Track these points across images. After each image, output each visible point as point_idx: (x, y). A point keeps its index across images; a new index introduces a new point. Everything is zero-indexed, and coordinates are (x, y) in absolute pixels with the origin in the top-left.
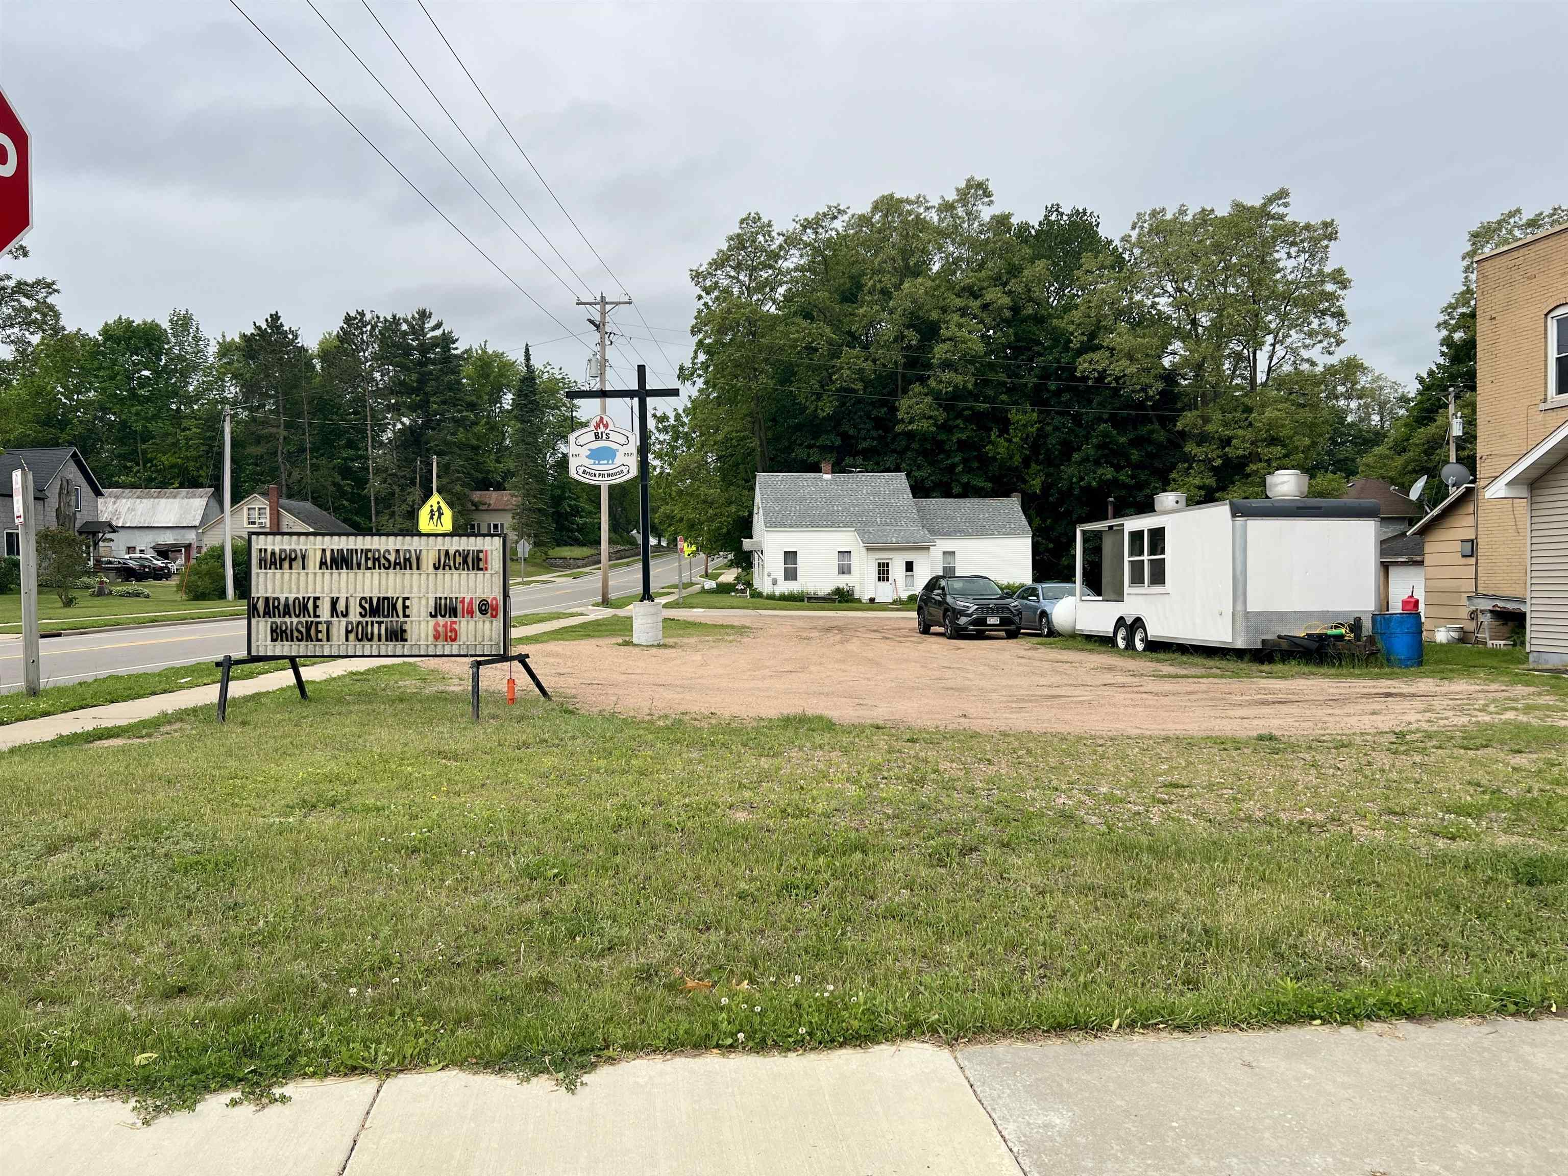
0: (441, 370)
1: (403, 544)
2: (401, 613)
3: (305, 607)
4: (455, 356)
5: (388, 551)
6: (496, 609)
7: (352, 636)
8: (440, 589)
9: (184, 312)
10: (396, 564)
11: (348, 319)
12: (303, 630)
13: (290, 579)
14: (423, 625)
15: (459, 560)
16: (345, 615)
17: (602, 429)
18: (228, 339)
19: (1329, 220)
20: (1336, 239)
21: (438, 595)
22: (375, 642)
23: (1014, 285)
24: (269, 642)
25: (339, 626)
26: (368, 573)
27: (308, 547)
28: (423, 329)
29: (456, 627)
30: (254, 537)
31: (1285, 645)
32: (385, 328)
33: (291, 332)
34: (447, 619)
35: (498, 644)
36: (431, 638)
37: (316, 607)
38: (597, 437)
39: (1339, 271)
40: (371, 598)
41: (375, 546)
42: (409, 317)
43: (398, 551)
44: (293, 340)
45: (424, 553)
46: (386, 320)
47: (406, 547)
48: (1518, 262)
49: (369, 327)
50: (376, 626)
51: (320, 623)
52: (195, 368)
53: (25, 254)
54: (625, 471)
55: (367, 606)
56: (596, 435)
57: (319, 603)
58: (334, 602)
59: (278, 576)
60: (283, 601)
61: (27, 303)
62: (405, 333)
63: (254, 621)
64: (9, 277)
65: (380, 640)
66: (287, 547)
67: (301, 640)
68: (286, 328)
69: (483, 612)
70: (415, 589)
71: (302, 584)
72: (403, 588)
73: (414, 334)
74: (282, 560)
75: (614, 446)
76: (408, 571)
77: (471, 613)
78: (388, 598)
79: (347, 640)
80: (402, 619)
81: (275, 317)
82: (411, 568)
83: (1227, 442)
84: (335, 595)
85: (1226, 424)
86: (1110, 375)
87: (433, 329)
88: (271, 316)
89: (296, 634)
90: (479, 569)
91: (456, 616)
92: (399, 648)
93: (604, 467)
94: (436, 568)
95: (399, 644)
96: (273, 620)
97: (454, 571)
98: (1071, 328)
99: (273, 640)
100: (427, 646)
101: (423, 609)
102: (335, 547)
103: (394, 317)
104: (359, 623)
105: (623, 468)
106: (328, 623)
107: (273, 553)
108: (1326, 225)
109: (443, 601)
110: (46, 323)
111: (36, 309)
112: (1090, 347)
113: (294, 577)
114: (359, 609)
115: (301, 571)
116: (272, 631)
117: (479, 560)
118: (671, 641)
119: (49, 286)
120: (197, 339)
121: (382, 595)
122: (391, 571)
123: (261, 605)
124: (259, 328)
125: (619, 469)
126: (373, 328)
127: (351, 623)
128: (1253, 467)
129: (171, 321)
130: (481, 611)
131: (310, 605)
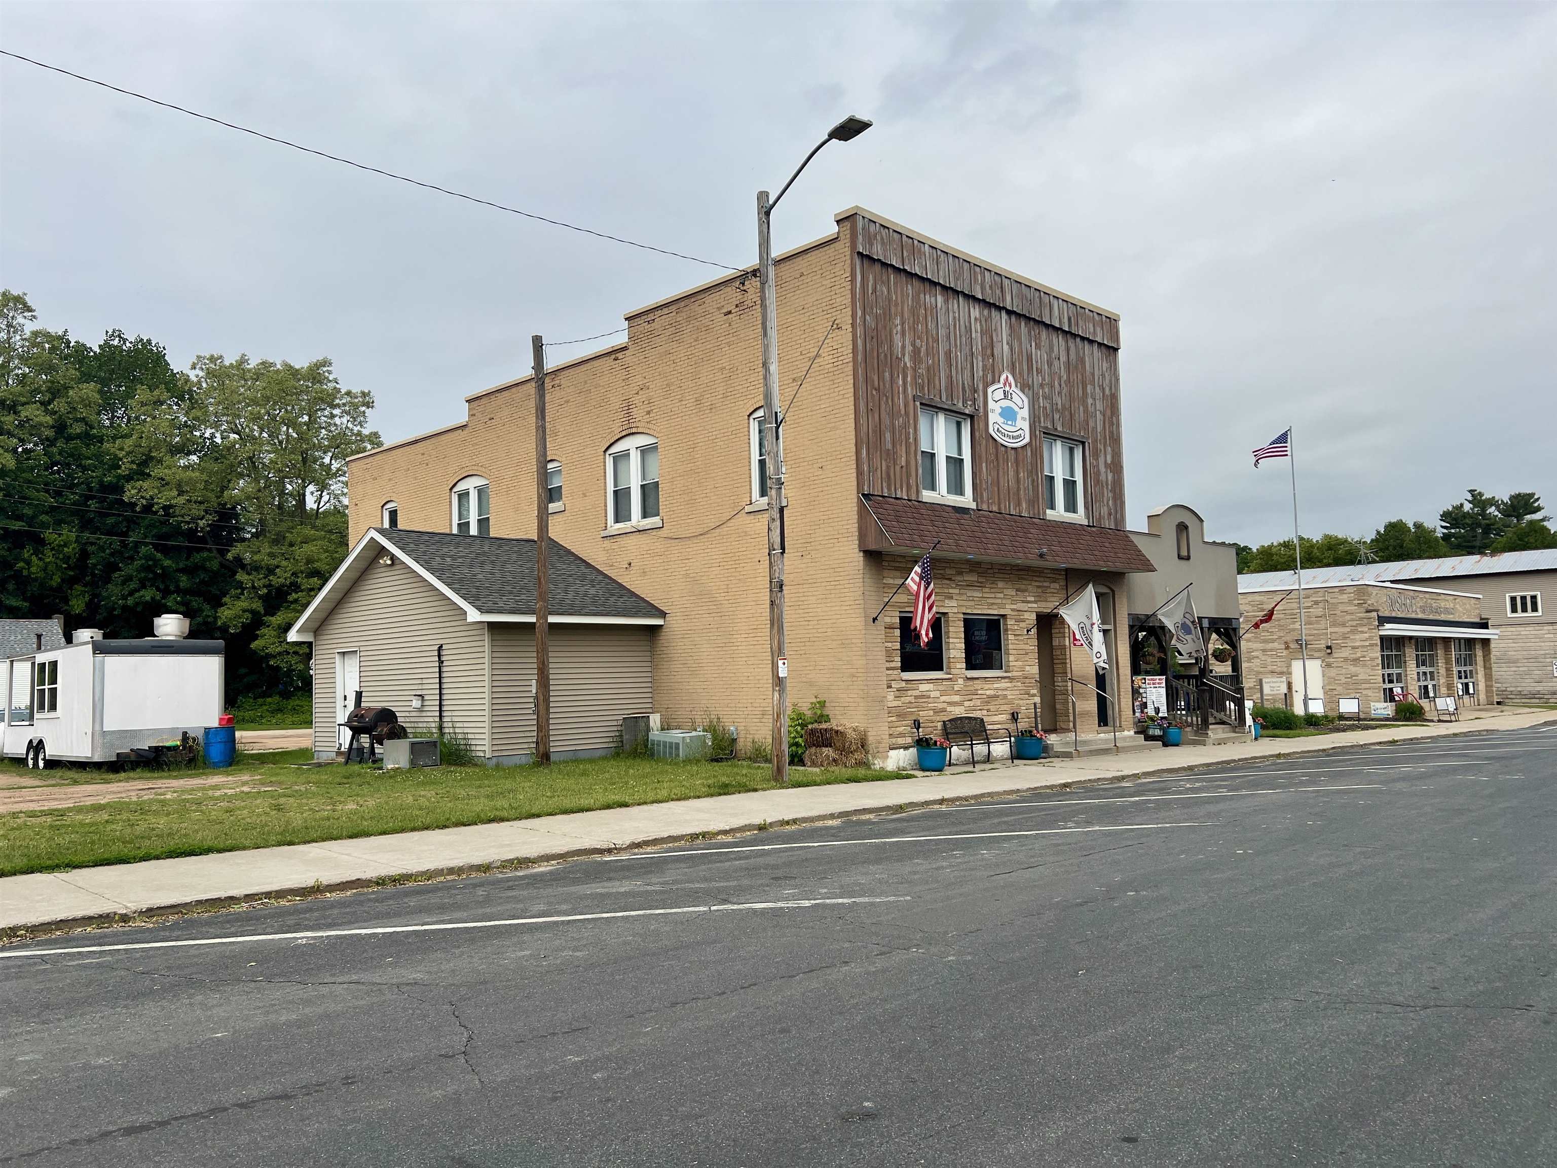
19: (367, 391)
20: (372, 407)
23: (59, 405)
31: (133, 758)
39: (376, 435)
48: (368, 466)
83: (271, 571)
85: (272, 555)
86: (157, 504)
98: (121, 454)
108: (364, 394)
112: (142, 475)
128: (295, 596)
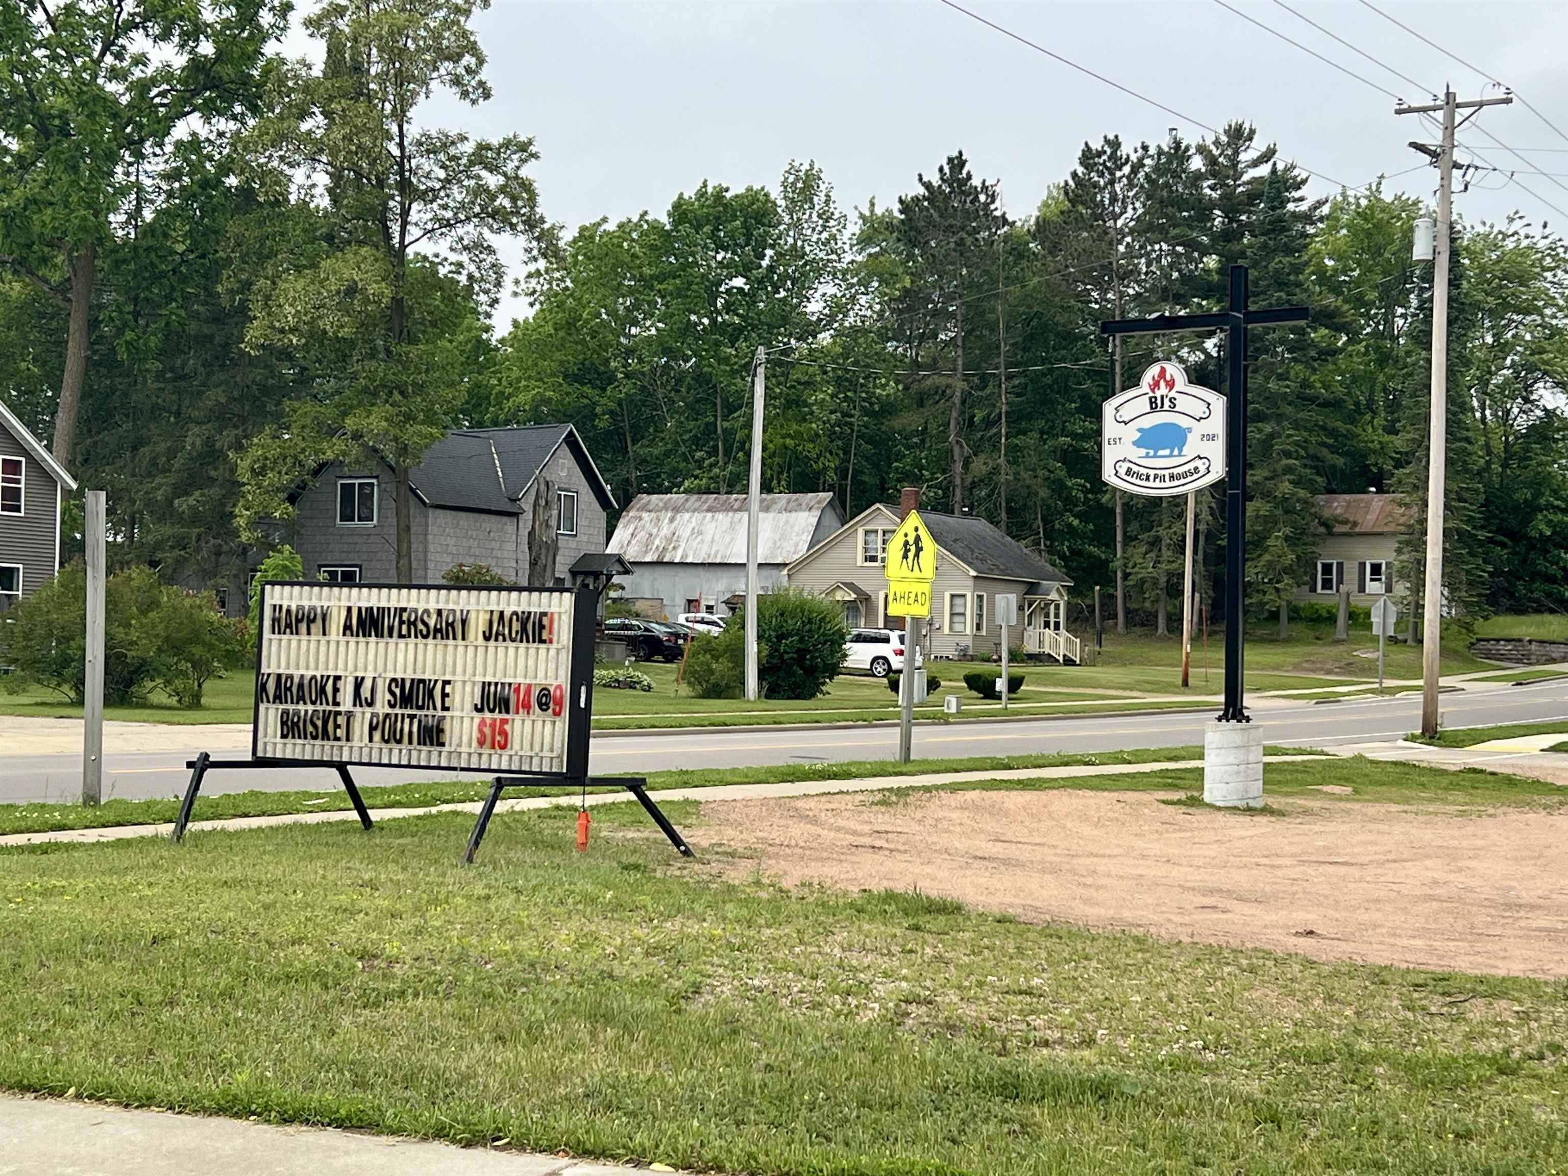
0: (1264, 246)
1: (447, 602)
2: (439, 704)
3: (323, 690)
4: (1295, 216)
5: (426, 611)
6: (559, 703)
7: (377, 736)
8: (490, 670)
9: (806, 167)
10: (437, 631)
11: (1088, 157)
12: (319, 723)
13: (308, 650)
14: (466, 722)
15: (516, 626)
16: (371, 704)
17: (1163, 390)
18: (879, 211)
21: (487, 679)
22: (405, 745)
24: (278, 739)
25: (362, 719)
26: (402, 643)
27: (331, 604)
28: (1234, 163)
29: (507, 727)
30: (268, 587)
32: (1156, 168)
33: (985, 188)
34: (496, 715)
35: (560, 757)
36: (475, 743)
37: (336, 690)
38: (1155, 406)
40: (403, 680)
41: (413, 604)
42: (1209, 142)
43: (439, 612)
44: (987, 205)
45: (473, 616)
46: (1160, 152)
47: (451, 606)
49: (1127, 169)
50: (407, 721)
51: (339, 713)
52: (818, 269)
53: (487, 95)
54: (1202, 470)
55: (397, 691)
56: (1153, 402)
57: (340, 684)
58: (358, 684)
59: (294, 644)
60: (296, 680)
61: (493, 181)
62: (1198, 176)
63: (262, 707)
64: (463, 139)
65: (410, 742)
66: (306, 603)
67: (315, 738)
68: (976, 182)
69: (543, 707)
70: (459, 669)
71: (322, 658)
72: (444, 665)
73: (1214, 175)
74: (299, 621)
75: (1184, 422)
76: (451, 642)
77: (527, 707)
78: (422, 681)
79: (371, 740)
80: (440, 713)
81: (957, 163)
82: (454, 638)
84: (360, 674)
87: (1255, 163)
88: (950, 160)
89: (310, 728)
90: (542, 641)
91: (508, 712)
92: (435, 756)
93: (1164, 461)
94: (487, 638)
95: (435, 749)
96: (284, 706)
97: (509, 643)
99: (284, 736)
100: (470, 754)
101: (468, 699)
102: (364, 604)
103: (1177, 144)
104: (387, 716)
105: (1198, 463)
106: (350, 715)
107: (289, 611)
109: (492, 688)
110: (517, 213)
111: (502, 189)
113: (313, 645)
114: (388, 697)
115: (321, 637)
116: (283, 723)
117: (542, 627)
118: (1275, 802)
119: (523, 147)
120: (826, 217)
121: (417, 677)
122: (430, 641)
123: (271, 686)
124: (928, 186)
125: (1191, 466)
126: (1135, 171)
127: (377, 715)
129: (784, 184)
130: (540, 705)
131: (329, 688)
